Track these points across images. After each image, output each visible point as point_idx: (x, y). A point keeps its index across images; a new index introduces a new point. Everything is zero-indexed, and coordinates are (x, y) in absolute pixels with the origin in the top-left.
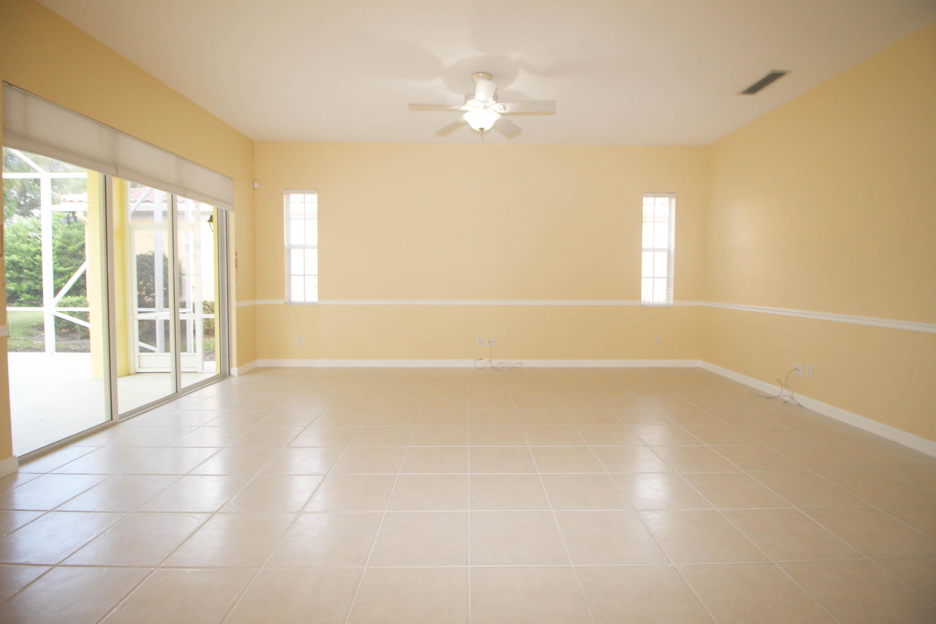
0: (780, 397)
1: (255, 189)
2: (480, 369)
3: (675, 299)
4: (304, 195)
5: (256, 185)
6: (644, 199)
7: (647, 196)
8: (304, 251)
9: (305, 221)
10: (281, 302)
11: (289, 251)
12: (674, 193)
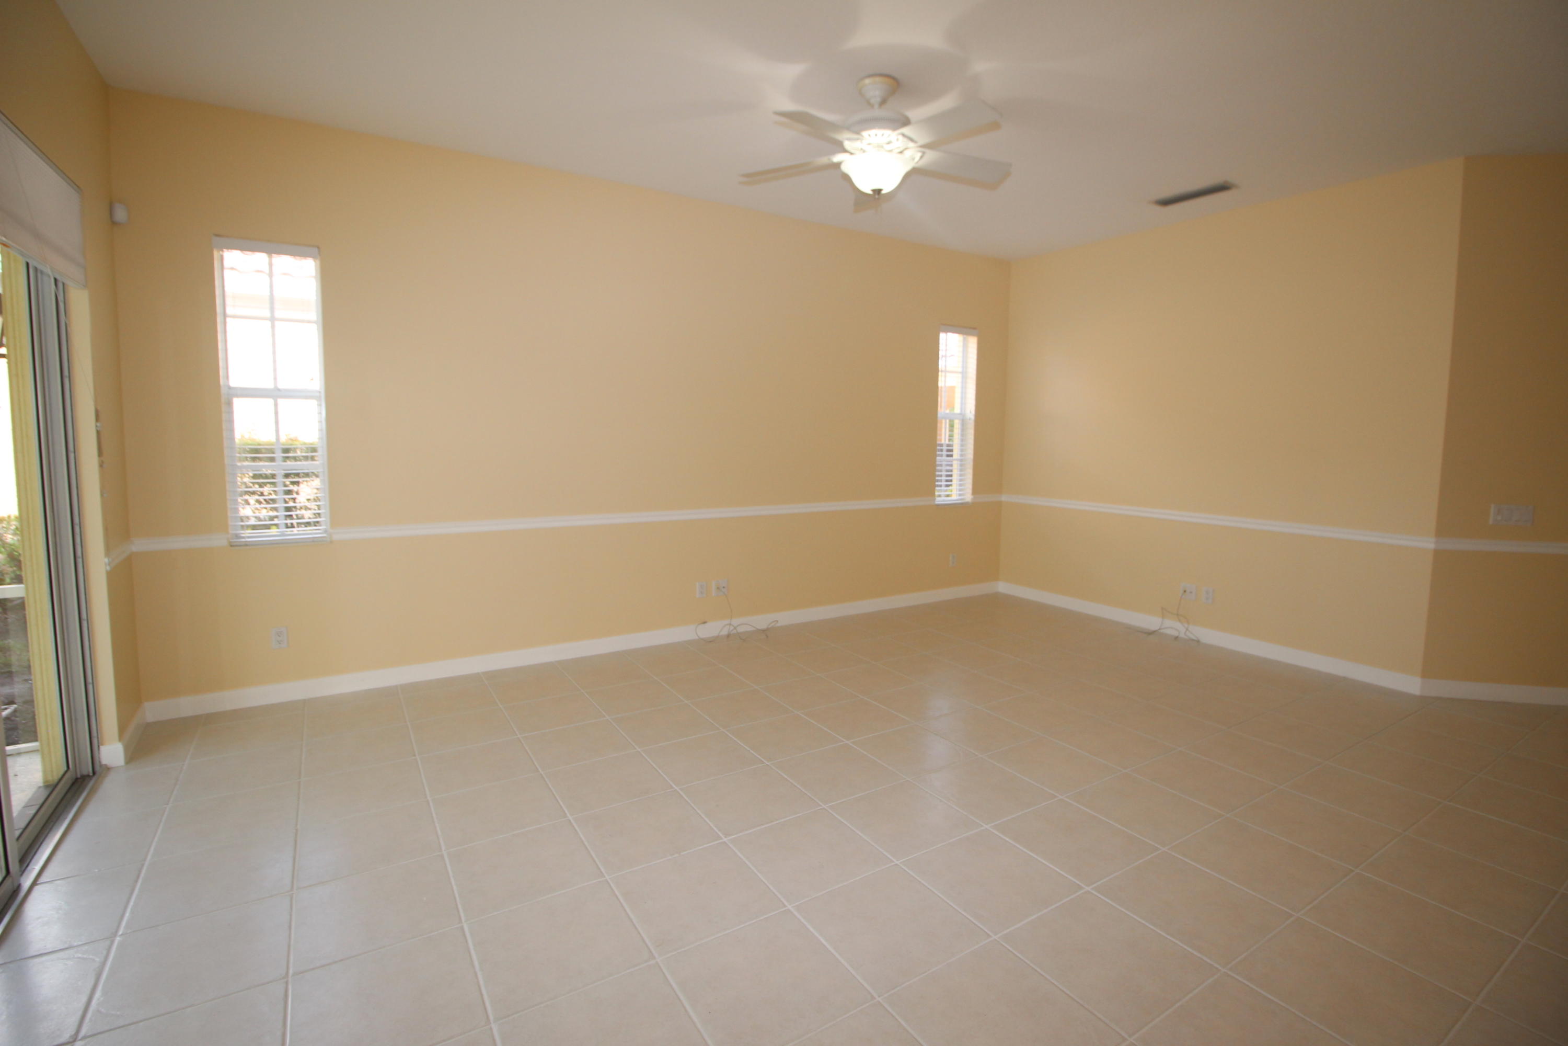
0: (1162, 631)
1: (114, 223)
2: (711, 642)
3: (975, 491)
4: (270, 257)
5: (121, 214)
6: (942, 336)
7: (946, 331)
8: (276, 405)
9: (273, 327)
10: (218, 541)
11: (230, 404)
12: (975, 329)
